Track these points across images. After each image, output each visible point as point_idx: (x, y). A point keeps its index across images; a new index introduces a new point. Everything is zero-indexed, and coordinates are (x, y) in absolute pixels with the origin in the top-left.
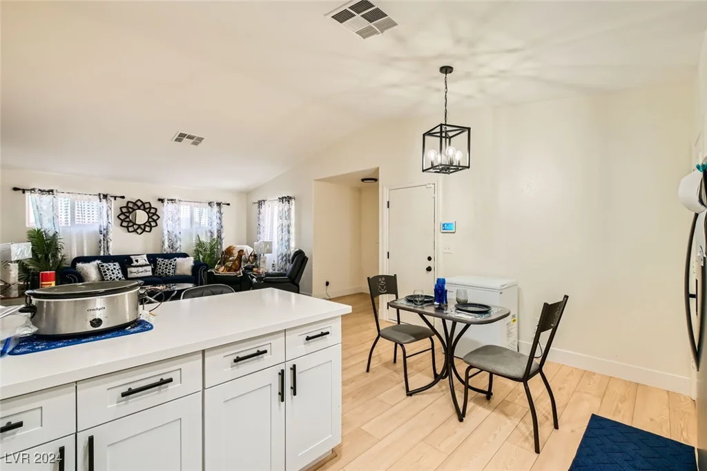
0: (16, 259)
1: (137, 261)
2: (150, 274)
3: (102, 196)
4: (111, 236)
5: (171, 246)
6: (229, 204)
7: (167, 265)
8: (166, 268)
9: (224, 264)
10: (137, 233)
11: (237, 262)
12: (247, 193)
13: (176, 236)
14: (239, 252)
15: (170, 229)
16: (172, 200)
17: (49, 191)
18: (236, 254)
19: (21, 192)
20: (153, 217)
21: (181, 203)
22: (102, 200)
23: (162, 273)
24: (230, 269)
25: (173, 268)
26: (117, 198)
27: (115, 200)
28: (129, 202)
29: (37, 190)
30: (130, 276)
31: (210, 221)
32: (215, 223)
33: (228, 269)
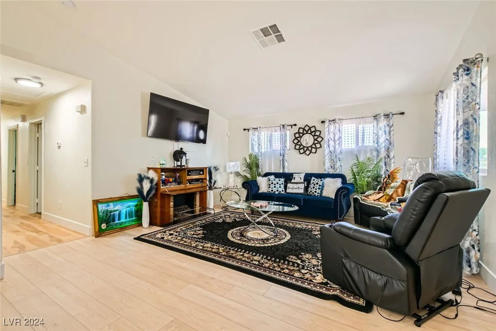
2: (302, 191)
3: (282, 126)
5: (333, 167)
6: (402, 113)
8: (314, 188)
9: (385, 190)
10: (306, 154)
11: (400, 190)
15: (332, 149)
16: (334, 120)
19: (247, 131)
21: (343, 121)
22: (282, 130)
24: (390, 199)
25: (319, 188)
26: (293, 126)
27: (292, 128)
28: (300, 128)
29: (251, 129)
30: (288, 191)
31: (376, 136)
32: (382, 139)
33: (387, 198)
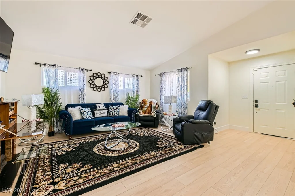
0: (35, 104)
1: (99, 107)
2: (106, 115)
3: (81, 69)
4: (85, 92)
5: (115, 99)
6: (142, 76)
7: (115, 110)
8: (115, 111)
9: (142, 109)
10: (98, 91)
11: (149, 108)
12: (151, 70)
13: (117, 93)
14: (150, 102)
15: (114, 89)
16: (115, 73)
17: (53, 66)
18: (148, 104)
19: (39, 65)
20: (106, 82)
21: (119, 74)
22: (81, 71)
23: (113, 114)
24: (145, 113)
25: (118, 112)
26: (88, 71)
27: (87, 72)
28: (94, 73)
29: (47, 64)
30: (96, 116)
31: (133, 85)
32: (135, 87)
33: (144, 112)
